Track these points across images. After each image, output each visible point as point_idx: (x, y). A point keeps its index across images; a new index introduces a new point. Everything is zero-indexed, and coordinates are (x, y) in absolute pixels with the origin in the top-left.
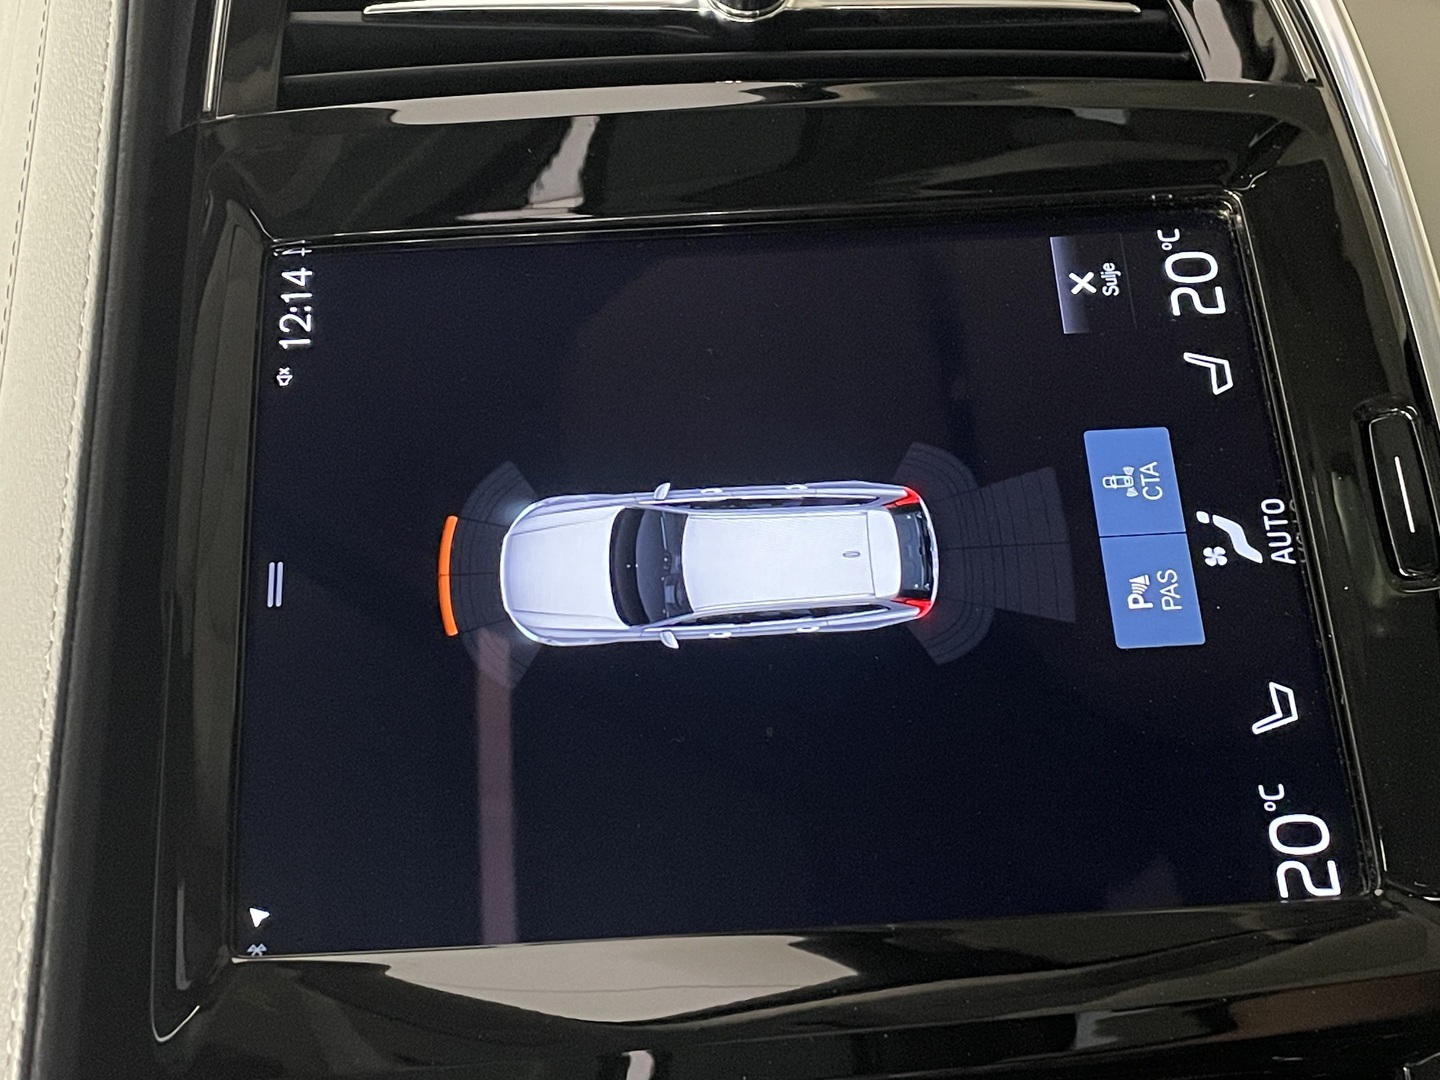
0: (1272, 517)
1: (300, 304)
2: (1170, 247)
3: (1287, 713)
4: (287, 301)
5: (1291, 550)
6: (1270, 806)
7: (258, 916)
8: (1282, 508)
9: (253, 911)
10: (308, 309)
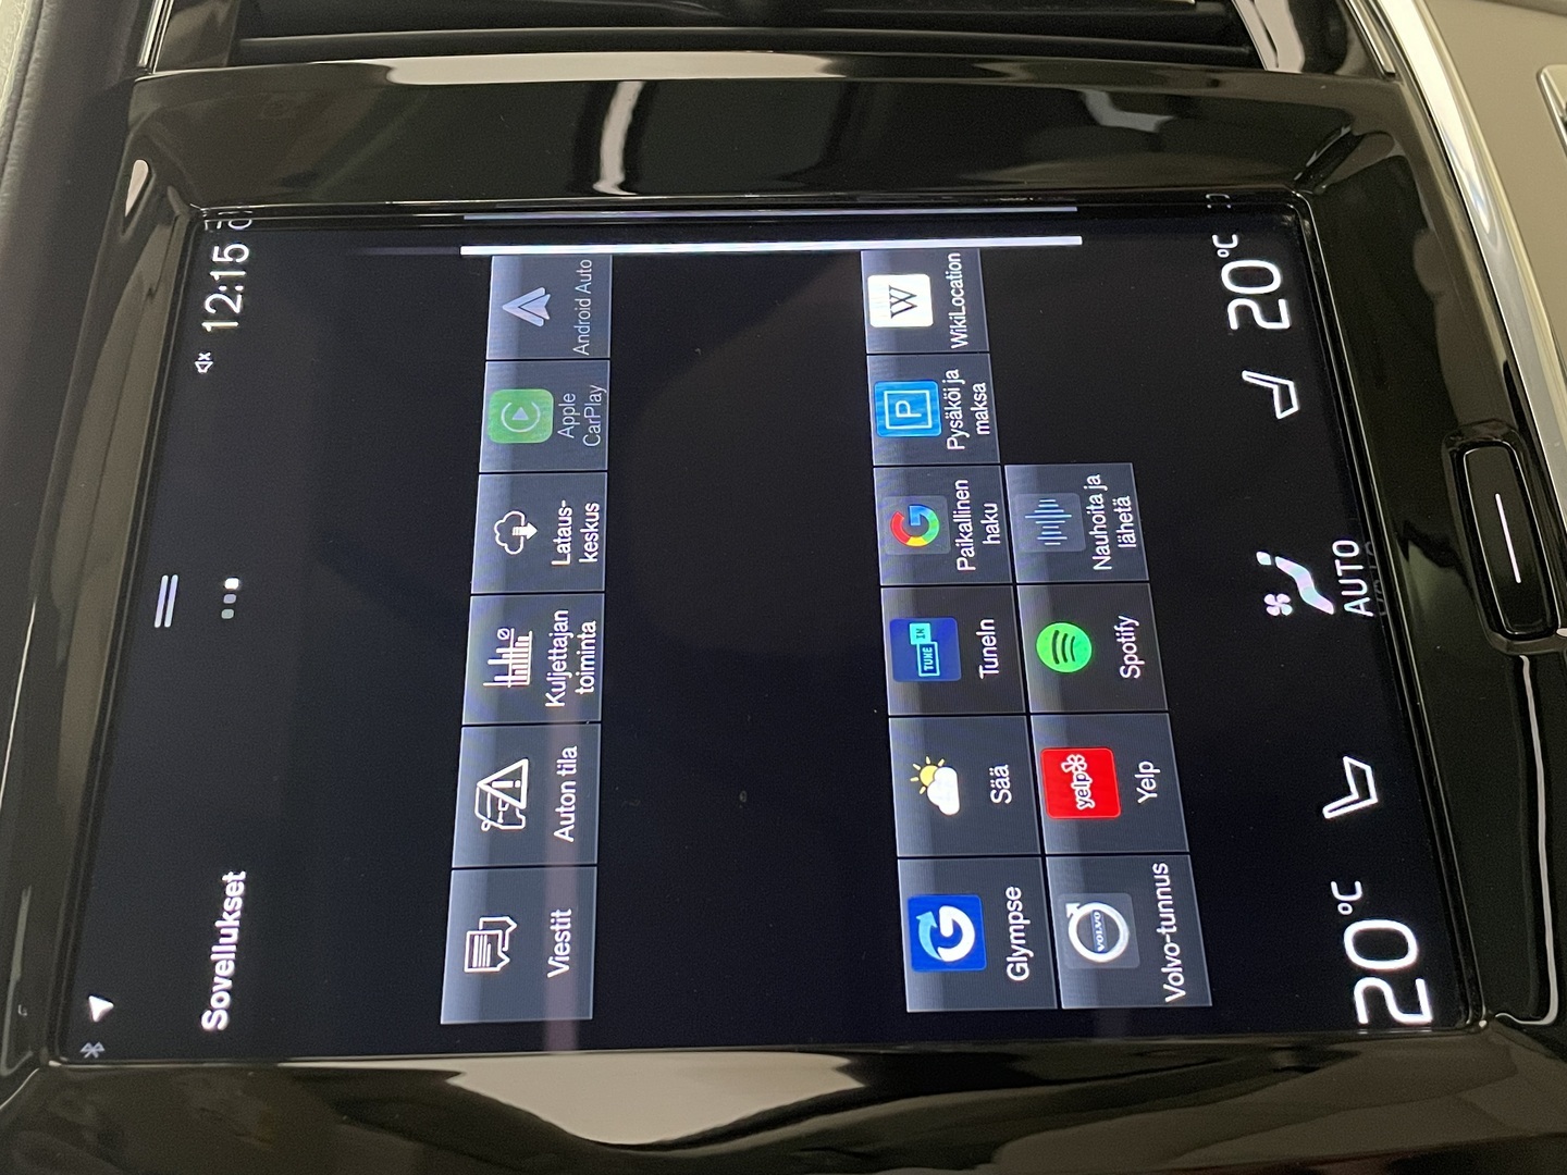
0: (1344, 561)
1: (230, 283)
2: (1227, 255)
3: (1365, 795)
4: (217, 278)
5: (1367, 599)
6: (1345, 909)
7: (98, 1007)
8: (1357, 552)
9: (92, 999)
10: (239, 288)
